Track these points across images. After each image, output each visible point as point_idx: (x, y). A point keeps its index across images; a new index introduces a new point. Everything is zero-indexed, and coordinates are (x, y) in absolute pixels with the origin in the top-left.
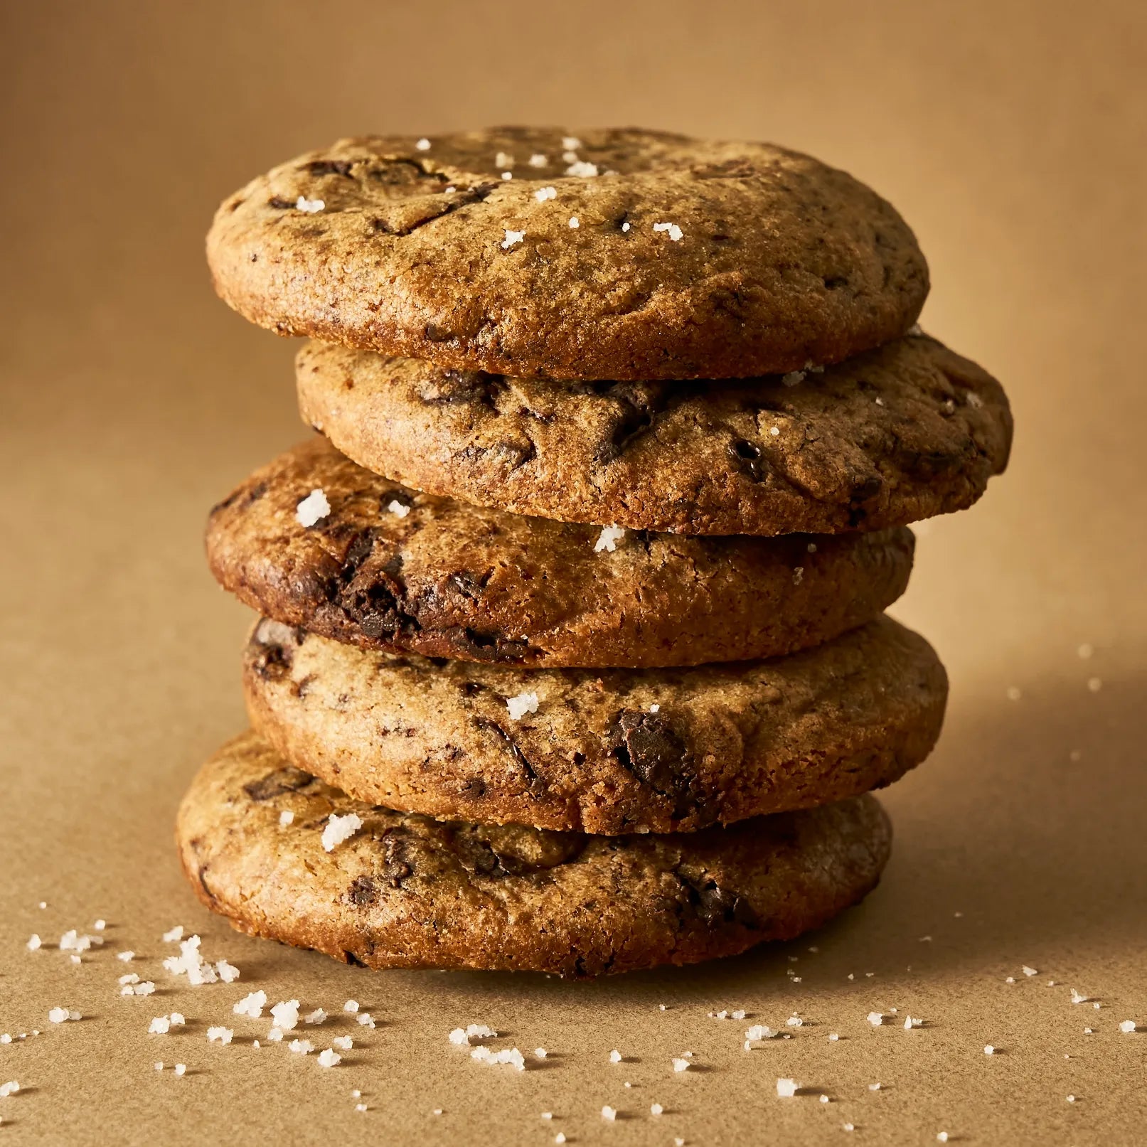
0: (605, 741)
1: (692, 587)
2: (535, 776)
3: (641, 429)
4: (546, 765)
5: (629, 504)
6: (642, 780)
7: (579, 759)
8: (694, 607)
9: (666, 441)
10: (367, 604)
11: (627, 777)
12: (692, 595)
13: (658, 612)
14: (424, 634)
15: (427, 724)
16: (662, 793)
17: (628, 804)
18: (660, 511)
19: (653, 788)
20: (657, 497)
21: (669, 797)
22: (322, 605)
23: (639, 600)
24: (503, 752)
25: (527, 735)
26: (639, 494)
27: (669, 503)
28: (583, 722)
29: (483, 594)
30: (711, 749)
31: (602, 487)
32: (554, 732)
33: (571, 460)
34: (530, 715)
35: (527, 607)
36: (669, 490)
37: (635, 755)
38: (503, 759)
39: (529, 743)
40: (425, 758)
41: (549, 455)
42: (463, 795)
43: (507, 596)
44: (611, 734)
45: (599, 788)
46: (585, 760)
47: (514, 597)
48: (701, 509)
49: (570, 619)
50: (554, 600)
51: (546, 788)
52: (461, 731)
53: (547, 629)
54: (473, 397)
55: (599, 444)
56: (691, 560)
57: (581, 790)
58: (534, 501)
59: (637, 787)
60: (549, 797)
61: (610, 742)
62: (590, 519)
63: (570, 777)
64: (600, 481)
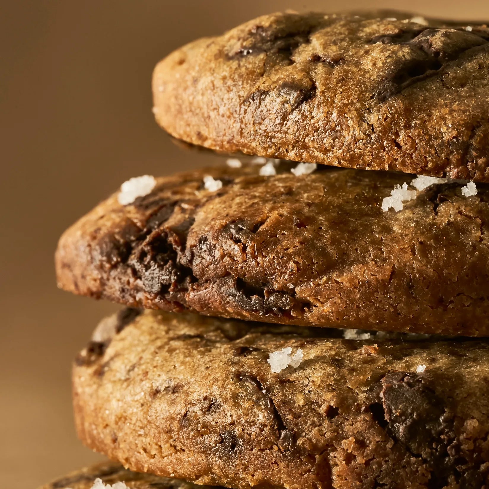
0: (362, 396)
1: (474, 247)
2: (284, 428)
3: (429, 72)
4: (296, 416)
5: (402, 144)
6: (396, 439)
7: (331, 412)
8: (473, 266)
9: (452, 85)
10: (149, 258)
11: (379, 434)
12: (472, 253)
13: (432, 267)
14: (198, 286)
15: (192, 380)
16: (418, 456)
17: (380, 465)
18: (433, 151)
19: (408, 449)
20: (430, 136)
21: (425, 461)
22: (114, 267)
23: (414, 254)
24: (257, 404)
25: (283, 388)
26: (412, 132)
27: (443, 142)
28: (343, 377)
29: (252, 239)
30: (476, 414)
31: (375, 125)
32: (311, 384)
33: (348, 98)
34: (290, 369)
35: (294, 253)
36: (443, 129)
37: (390, 411)
38: (256, 410)
39: (284, 395)
40: (183, 412)
41: (327, 94)
42: (217, 450)
43: (277, 243)
44: (370, 390)
45: (348, 444)
46: (338, 414)
47: (283, 243)
48: (476, 150)
49: (338, 269)
50: (324, 249)
51: (295, 441)
52: (220, 383)
53: (315, 278)
54: (272, 48)
55: (379, 83)
56: (478, 220)
57: (330, 446)
58: (311, 144)
59: (389, 445)
60: (297, 452)
61: (367, 398)
62: (364, 162)
63: (320, 431)
64: (374, 118)
